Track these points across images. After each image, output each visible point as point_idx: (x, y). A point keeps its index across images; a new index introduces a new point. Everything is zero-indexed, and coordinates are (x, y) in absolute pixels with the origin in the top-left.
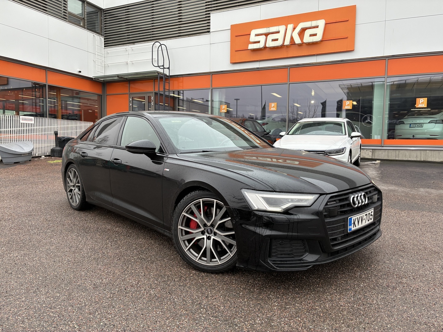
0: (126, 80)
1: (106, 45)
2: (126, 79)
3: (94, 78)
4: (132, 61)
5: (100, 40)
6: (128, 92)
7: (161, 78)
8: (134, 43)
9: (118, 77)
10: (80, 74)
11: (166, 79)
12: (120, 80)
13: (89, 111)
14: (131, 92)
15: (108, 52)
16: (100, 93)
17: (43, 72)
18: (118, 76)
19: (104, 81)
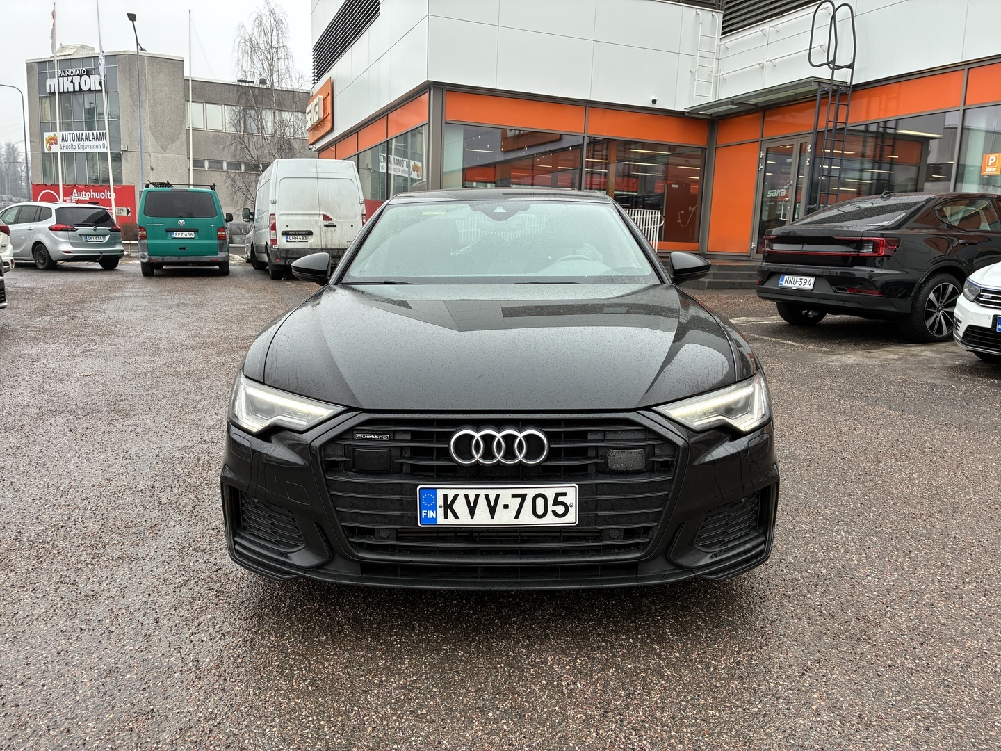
0: (754, 107)
1: (727, 30)
2: (755, 105)
3: (689, 112)
4: (771, 59)
5: (712, 19)
6: (757, 137)
7: (825, 95)
8: (781, 14)
9: (734, 104)
10: (657, 106)
11: (844, 95)
12: (742, 109)
13: (673, 186)
14: (767, 136)
15: (727, 45)
16: (703, 144)
17: (578, 113)
18: (732, 101)
19: (711, 115)
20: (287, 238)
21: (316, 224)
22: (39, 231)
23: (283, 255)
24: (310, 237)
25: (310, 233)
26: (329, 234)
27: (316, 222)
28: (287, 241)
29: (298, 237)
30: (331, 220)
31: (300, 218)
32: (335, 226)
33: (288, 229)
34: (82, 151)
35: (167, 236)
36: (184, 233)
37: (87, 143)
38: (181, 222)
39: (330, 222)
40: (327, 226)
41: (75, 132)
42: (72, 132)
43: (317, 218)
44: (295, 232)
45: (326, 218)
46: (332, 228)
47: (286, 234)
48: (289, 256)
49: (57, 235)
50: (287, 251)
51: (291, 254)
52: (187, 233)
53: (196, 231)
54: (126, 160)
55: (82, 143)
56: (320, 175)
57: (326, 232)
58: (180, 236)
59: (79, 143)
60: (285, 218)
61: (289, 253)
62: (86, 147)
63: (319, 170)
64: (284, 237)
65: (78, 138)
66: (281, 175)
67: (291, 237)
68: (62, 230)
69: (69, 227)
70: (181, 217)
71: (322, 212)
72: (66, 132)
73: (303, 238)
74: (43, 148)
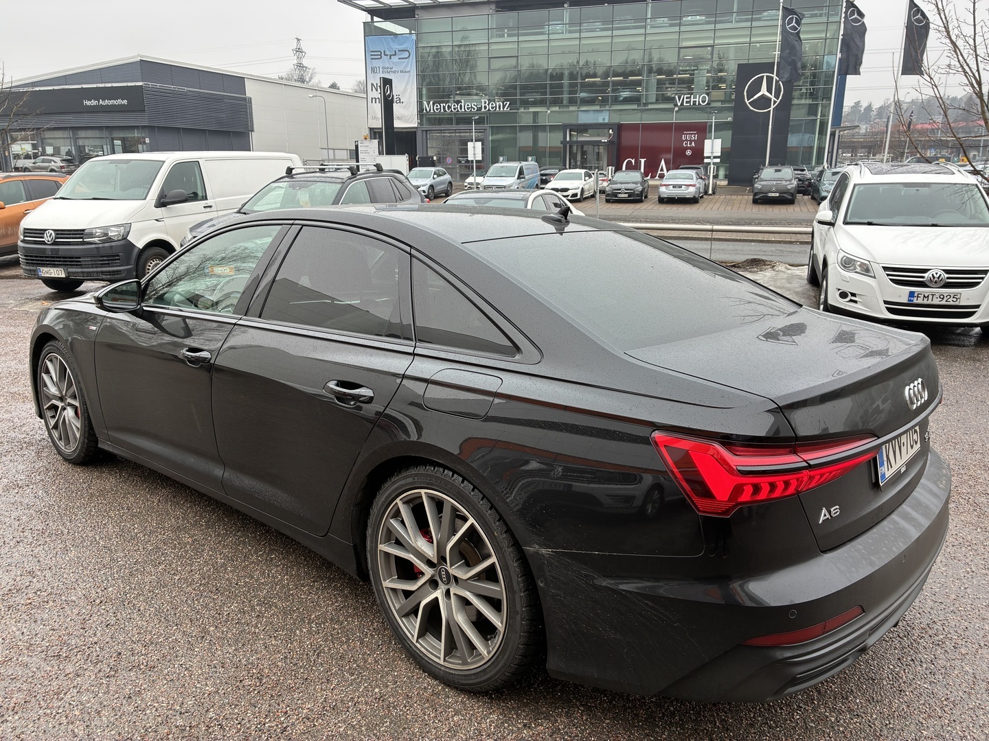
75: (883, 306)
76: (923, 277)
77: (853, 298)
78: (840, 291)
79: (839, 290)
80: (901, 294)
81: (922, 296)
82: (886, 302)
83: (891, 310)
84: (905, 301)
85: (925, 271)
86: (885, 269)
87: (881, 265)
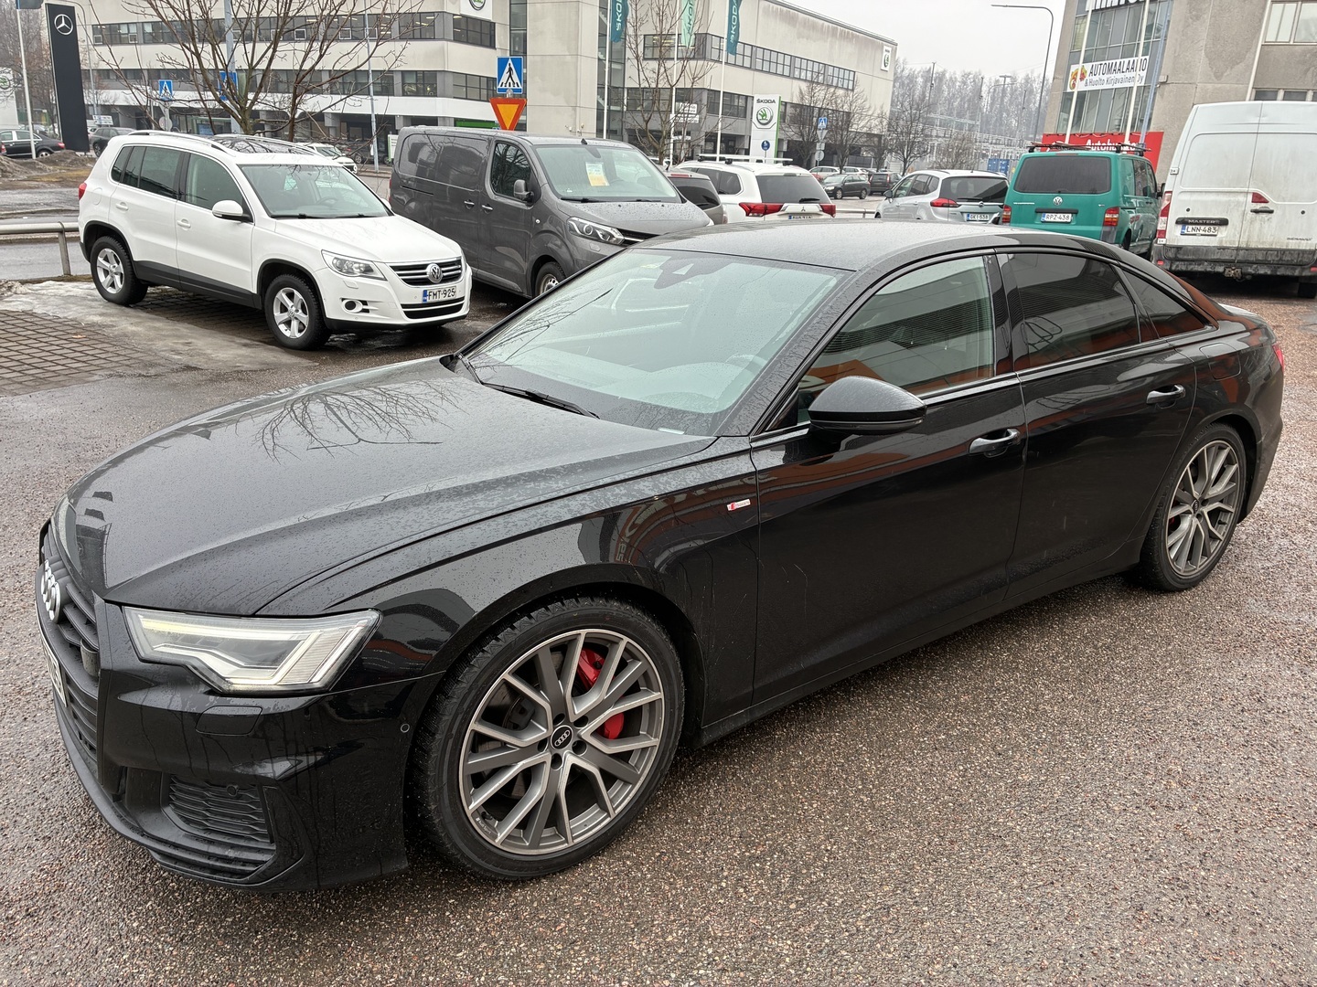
20: (1183, 228)
21: (1237, 207)
22: (922, 205)
23: (1171, 255)
24: (1223, 228)
25: (1224, 222)
26: (1257, 225)
27: (1238, 204)
28: (1183, 234)
29: (1203, 227)
30: (1266, 202)
31: (1212, 197)
32: (1271, 212)
33: (1189, 215)
34: (1110, 86)
35: (1034, 218)
36: (1058, 215)
37: (1119, 76)
38: (1058, 199)
39: (1263, 205)
40: (1256, 212)
41: (1107, 62)
42: (1103, 62)
43: (1241, 198)
44: (1199, 219)
45: (1258, 198)
46: (1264, 215)
47: (1182, 222)
48: (1180, 256)
49: (936, 213)
50: (1179, 248)
51: (1184, 254)
52: (1062, 215)
53: (1074, 212)
54: (1162, 96)
55: (1113, 76)
56: (1263, 129)
57: (1252, 222)
58: (1052, 220)
59: (1109, 76)
60: (1186, 197)
61: (1181, 252)
62: (1117, 81)
63: (1264, 120)
64: (1180, 227)
65: (1110, 69)
66: (1197, 129)
67: (1190, 227)
68: (942, 206)
69: (950, 202)
70: (1059, 192)
71: (1253, 190)
72: (1097, 63)
73: (1210, 229)
74: (1066, 88)
75: (402, 310)
76: (425, 274)
77: (365, 307)
78: (345, 302)
79: (343, 299)
80: (415, 295)
81: (432, 294)
82: (404, 306)
83: (409, 315)
84: (419, 301)
85: (424, 267)
86: (395, 268)
87: (388, 265)
